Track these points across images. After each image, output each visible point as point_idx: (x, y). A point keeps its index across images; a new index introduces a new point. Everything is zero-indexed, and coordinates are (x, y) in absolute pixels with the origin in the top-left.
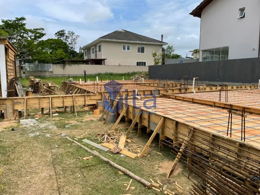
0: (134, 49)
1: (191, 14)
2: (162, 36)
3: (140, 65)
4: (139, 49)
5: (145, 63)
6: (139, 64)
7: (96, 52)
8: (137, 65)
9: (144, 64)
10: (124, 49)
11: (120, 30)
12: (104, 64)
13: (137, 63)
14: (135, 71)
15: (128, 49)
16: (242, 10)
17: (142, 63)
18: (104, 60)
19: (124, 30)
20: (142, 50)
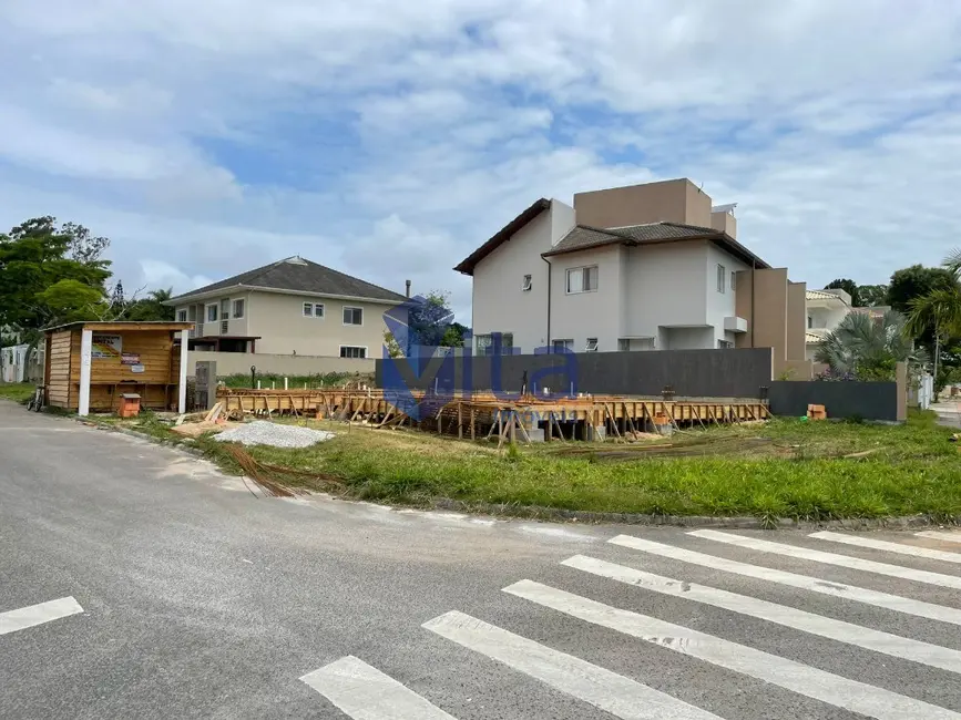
0: (334, 315)
1: (455, 269)
2: (408, 284)
3: (349, 356)
4: (347, 313)
5: (363, 351)
6: (345, 352)
7: (225, 316)
8: (343, 354)
9: (360, 353)
10: (308, 311)
11: (295, 261)
12: (253, 351)
13: (343, 350)
14: (338, 372)
15: (319, 312)
16: (528, 278)
17: (356, 349)
18: (252, 339)
19: (306, 261)
20: (355, 317)
